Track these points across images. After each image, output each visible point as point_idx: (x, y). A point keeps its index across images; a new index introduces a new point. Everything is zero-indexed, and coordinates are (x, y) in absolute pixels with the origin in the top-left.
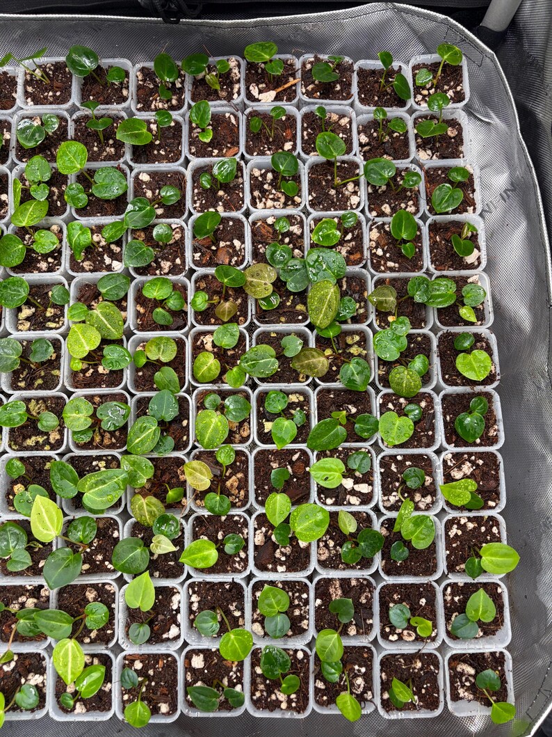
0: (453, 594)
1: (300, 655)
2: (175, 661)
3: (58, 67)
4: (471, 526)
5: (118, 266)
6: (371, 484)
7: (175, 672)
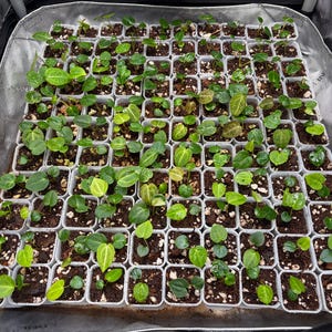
0: (319, 244)
1: (233, 272)
2: (161, 273)
3: (116, 26)
4: (324, 210)
5: (138, 94)
6: (267, 189)
7: (161, 279)
